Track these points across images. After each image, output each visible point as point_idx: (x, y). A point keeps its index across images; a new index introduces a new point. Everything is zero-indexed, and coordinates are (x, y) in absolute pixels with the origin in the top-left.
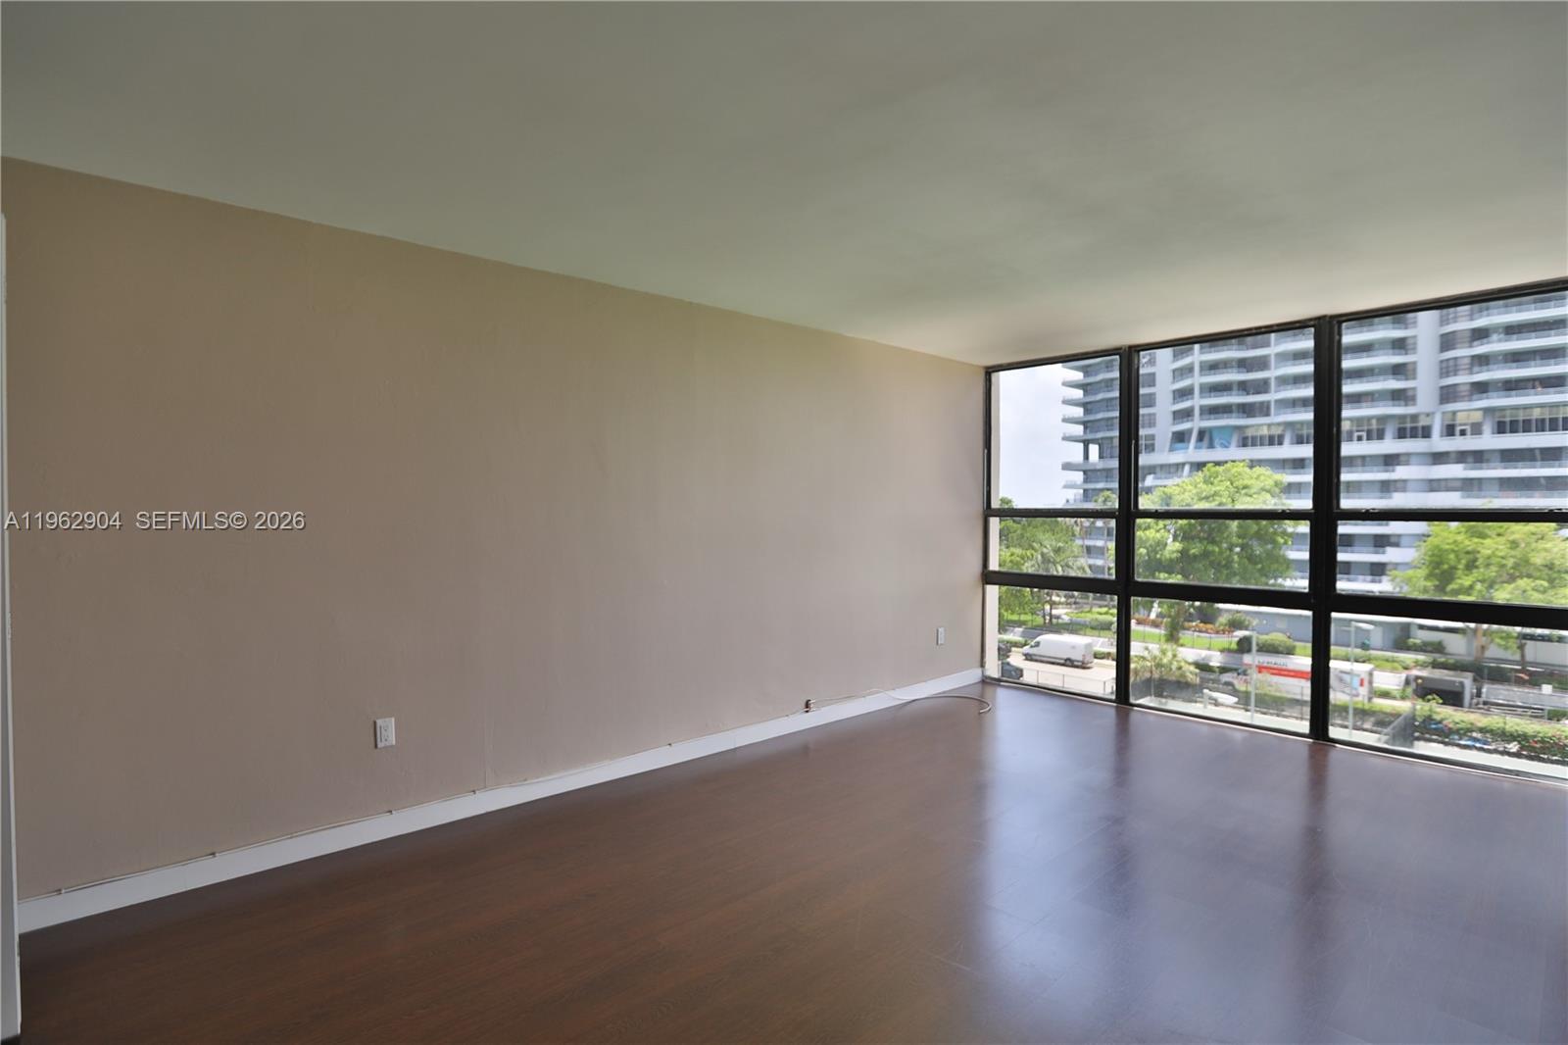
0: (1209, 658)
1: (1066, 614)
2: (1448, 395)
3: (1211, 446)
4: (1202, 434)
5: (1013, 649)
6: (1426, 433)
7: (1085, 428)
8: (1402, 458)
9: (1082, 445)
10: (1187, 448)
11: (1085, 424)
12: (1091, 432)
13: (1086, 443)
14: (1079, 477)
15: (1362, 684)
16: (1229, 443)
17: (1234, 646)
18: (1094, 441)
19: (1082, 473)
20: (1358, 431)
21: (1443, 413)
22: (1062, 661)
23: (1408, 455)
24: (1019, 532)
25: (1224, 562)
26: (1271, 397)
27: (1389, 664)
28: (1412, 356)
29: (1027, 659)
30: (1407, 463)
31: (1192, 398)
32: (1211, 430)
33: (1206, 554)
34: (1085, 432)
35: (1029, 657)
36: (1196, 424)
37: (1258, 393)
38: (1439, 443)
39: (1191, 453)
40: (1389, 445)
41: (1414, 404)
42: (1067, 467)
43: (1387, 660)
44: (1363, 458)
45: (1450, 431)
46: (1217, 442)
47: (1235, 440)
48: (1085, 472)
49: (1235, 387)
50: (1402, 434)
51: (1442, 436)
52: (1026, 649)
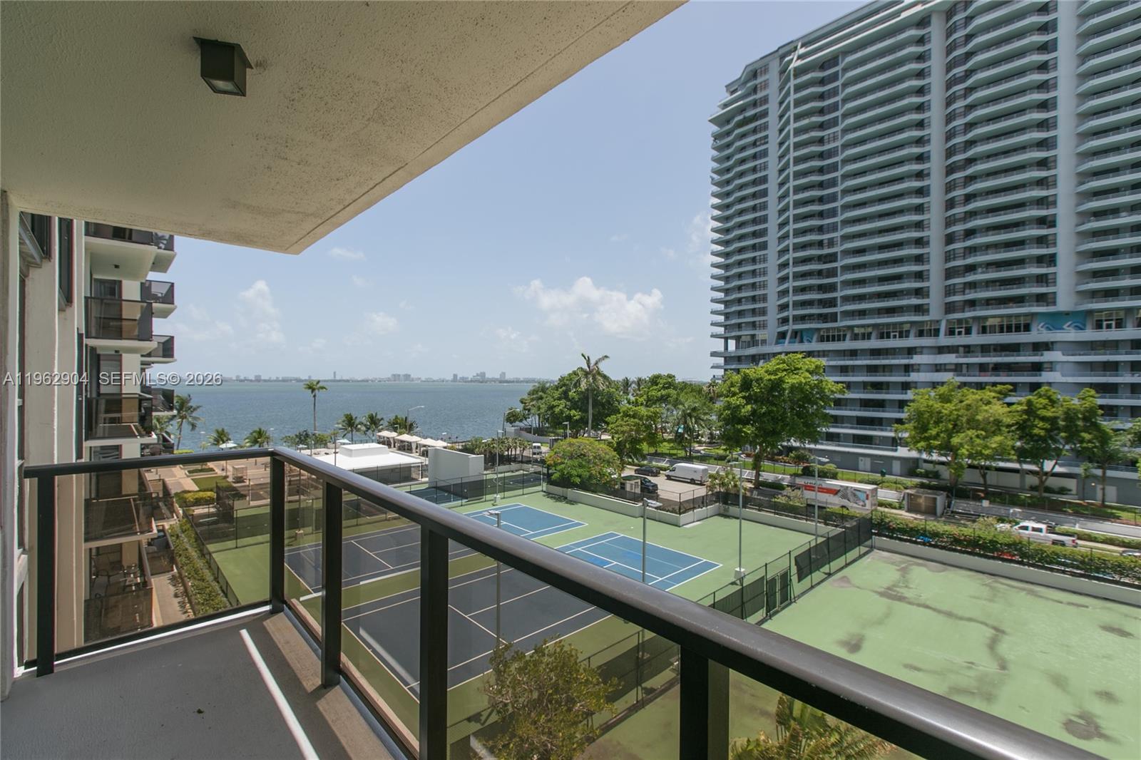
0: (783, 479)
1: (704, 450)
2: (950, 308)
3: (801, 341)
4: (795, 334)
5: (661, 472)
6: (936, 333)
7: (725, 329)
8: (918, 350)
9: (723, 340)
10: (784, 343)
11: (726, 327)
12: (728, 332)
13: (726, 339)
14: (721, 361)
15: (867, 499)
16: (812, 339)
17: (800, 472)
18: (732, 338)
19: (723, 359)
20: (893, 332)
21: (947, 320)
22: (689, 481)
23: (923, 347)
24: (675, 396)
25: (780, 418)
26: (838, 309)
27: (894, 485)
28: (927, 283)
29: (667, 479)
30: (921, 353)
31: (788, 310)
32: (802, 331)
33: (770, 412)
34: (725, 332)
35: (669, 478)
36: (791, 327)
37: (830, 307)
38: (944, 340)
39: (787, 345)
40: (912, 341)
41: (928, 315)
42: (714, 354)
43: (895, 483)
44: (894, 349)
45: (951, 332)
46: (805, 338)
47: (815, 338)
48: (725, 358)
49: (816, 303)
50: (921, 334)
51: (946, 335)
52: (667, 472)
